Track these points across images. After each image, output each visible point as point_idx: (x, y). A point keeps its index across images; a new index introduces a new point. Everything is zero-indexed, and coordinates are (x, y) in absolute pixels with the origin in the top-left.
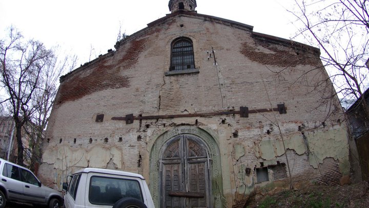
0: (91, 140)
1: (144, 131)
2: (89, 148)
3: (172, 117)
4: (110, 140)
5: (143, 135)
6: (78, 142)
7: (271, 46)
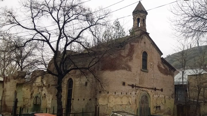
0: (122, 93)
1: (136, 91)
2: (121, 97)
3: (142, 88)
4: (128, 94)
5: (136, 92)
6: (117, 94)
7: (164, 65)
